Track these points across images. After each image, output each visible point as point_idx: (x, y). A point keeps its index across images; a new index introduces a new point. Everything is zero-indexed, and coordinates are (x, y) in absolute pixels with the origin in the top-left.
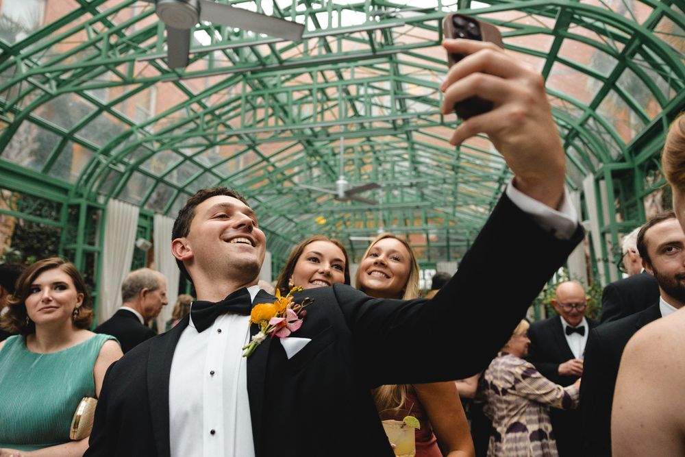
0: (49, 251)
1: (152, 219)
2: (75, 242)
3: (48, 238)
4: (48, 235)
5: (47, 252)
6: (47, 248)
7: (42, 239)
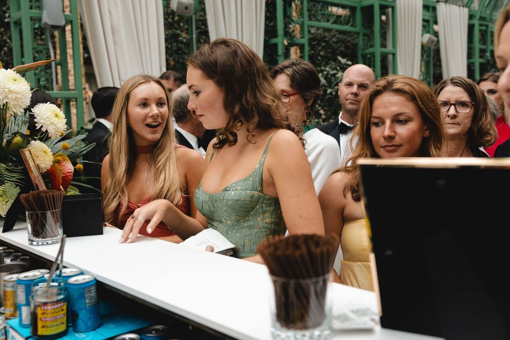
0: (321, 56)
1: (434, 9)
2: (372, 46)
3: (319, 44)
4: (319, 41)
5: (319, 58)
6: (319, 55)
7: (314, 45)
